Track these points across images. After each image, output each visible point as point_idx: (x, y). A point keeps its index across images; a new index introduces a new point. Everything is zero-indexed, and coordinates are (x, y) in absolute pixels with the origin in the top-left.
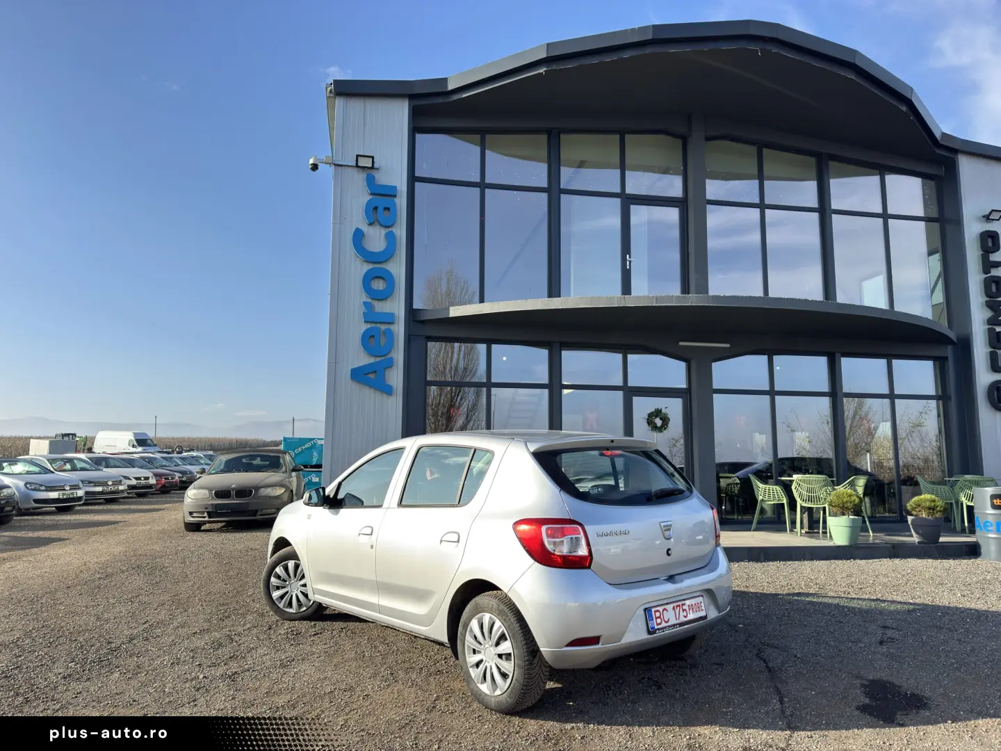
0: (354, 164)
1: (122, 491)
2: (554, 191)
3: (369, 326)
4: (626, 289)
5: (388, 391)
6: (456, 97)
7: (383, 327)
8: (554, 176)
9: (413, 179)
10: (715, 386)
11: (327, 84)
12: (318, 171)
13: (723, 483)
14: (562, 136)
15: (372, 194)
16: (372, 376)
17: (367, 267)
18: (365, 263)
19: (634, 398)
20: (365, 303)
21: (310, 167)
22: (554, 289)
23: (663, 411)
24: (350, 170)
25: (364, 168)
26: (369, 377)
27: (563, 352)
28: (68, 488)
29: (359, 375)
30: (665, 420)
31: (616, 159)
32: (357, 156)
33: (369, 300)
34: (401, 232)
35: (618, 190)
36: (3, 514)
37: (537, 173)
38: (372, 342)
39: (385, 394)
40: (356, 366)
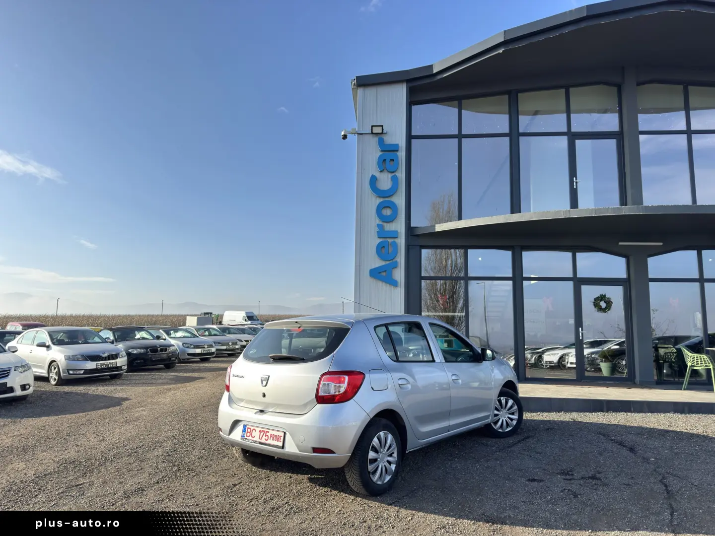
0: (371, 132)
1: (238, 349)
2: (514, 135)
3: (381, 240)
4: (574, 204)
5: (394, 284)
6: (439, 77)
7: (390, 241)
8: (514, 123)
9: (410, 137)
10: (650, 276)
11: (352, 80)
12: (346, 140)
13: (662, 352)
14: (520, 95)
15: (382, 151)
16: (384, 274)
17: (379, 200)
18: (378, 198)
19: (582, 286)
20: (378, 225)
21: (342, 137)
22: (515, 208)
23: (606, 297)
24: (367, 136)
25: (376, 134)
26: (381, 275)
27: (523, 253)
28: (206, 347)
29: (376, 274)
30: (609, 303)
31: (563, 106)
32: (372, 126)
33: (381, 223)
34: (401, 175)
35: (565, 130)
36: (171, 362)
37: (500, 122)
38: (384, 251)
39: (392, 286)
40: (373, 268)
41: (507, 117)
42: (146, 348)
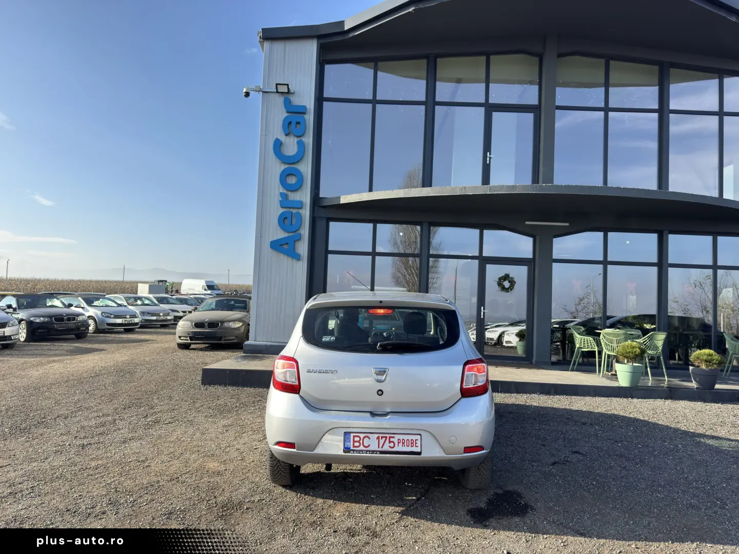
0: (276, 91)
1: (170, 320)
2: (430, 103)
3: (285, 210)
4: (486, 180)
5: (298, 258)
7: (294, 211)
8: (431, 90)
9: (320, 99)
10: (555, 256)
11: (257, 32)
12: (250, 97)
14: (439, 60)
15: (288, 112)
16: (286, 247)
17: (283, 167)
18: (282, 164)
19: (487, 266)
20: (281, 194)
21: (244, 94)
22: (427, 181)
23: (511, 276)
24: (273, 94)
25: (282, 93)
26: (283, 247)
27: (431, 229)
28: (128, 317)
29: (277, 245)
30: (512, 283)
31: (483, 75)
32: (277, 85)
33: (285, 191)
34: (309, 140)
35: (483, 101)
36: (79, 332)
37: (416, 89)
38: (287, 222)
39: (294, 260)
40: (275, 239)
41: (424, 82)
42: (50, 317)
